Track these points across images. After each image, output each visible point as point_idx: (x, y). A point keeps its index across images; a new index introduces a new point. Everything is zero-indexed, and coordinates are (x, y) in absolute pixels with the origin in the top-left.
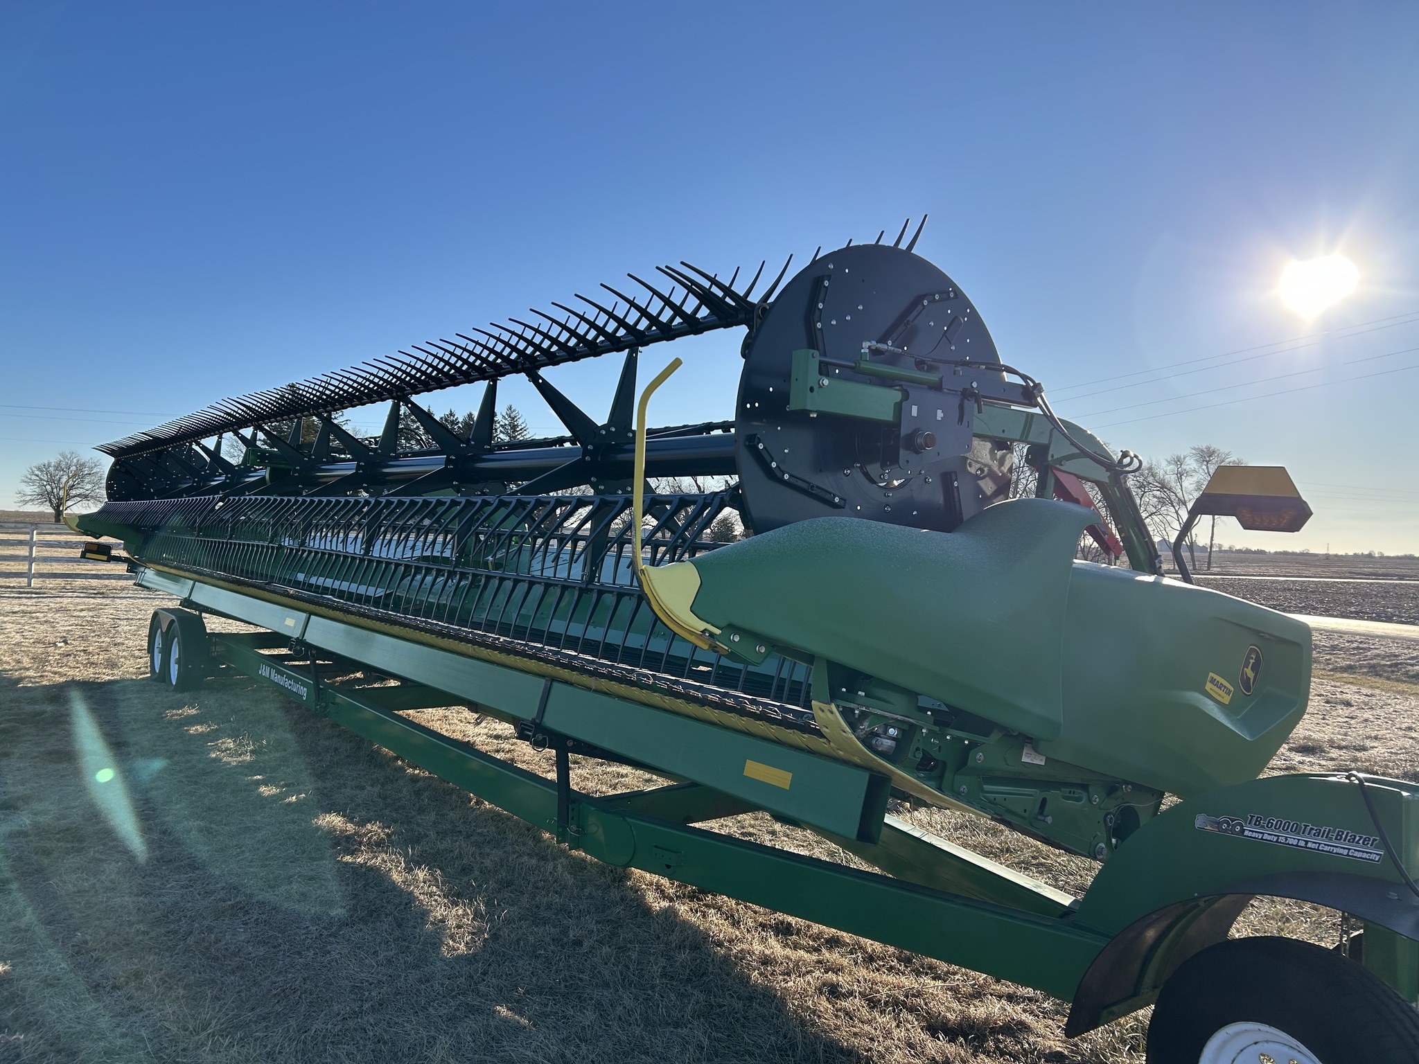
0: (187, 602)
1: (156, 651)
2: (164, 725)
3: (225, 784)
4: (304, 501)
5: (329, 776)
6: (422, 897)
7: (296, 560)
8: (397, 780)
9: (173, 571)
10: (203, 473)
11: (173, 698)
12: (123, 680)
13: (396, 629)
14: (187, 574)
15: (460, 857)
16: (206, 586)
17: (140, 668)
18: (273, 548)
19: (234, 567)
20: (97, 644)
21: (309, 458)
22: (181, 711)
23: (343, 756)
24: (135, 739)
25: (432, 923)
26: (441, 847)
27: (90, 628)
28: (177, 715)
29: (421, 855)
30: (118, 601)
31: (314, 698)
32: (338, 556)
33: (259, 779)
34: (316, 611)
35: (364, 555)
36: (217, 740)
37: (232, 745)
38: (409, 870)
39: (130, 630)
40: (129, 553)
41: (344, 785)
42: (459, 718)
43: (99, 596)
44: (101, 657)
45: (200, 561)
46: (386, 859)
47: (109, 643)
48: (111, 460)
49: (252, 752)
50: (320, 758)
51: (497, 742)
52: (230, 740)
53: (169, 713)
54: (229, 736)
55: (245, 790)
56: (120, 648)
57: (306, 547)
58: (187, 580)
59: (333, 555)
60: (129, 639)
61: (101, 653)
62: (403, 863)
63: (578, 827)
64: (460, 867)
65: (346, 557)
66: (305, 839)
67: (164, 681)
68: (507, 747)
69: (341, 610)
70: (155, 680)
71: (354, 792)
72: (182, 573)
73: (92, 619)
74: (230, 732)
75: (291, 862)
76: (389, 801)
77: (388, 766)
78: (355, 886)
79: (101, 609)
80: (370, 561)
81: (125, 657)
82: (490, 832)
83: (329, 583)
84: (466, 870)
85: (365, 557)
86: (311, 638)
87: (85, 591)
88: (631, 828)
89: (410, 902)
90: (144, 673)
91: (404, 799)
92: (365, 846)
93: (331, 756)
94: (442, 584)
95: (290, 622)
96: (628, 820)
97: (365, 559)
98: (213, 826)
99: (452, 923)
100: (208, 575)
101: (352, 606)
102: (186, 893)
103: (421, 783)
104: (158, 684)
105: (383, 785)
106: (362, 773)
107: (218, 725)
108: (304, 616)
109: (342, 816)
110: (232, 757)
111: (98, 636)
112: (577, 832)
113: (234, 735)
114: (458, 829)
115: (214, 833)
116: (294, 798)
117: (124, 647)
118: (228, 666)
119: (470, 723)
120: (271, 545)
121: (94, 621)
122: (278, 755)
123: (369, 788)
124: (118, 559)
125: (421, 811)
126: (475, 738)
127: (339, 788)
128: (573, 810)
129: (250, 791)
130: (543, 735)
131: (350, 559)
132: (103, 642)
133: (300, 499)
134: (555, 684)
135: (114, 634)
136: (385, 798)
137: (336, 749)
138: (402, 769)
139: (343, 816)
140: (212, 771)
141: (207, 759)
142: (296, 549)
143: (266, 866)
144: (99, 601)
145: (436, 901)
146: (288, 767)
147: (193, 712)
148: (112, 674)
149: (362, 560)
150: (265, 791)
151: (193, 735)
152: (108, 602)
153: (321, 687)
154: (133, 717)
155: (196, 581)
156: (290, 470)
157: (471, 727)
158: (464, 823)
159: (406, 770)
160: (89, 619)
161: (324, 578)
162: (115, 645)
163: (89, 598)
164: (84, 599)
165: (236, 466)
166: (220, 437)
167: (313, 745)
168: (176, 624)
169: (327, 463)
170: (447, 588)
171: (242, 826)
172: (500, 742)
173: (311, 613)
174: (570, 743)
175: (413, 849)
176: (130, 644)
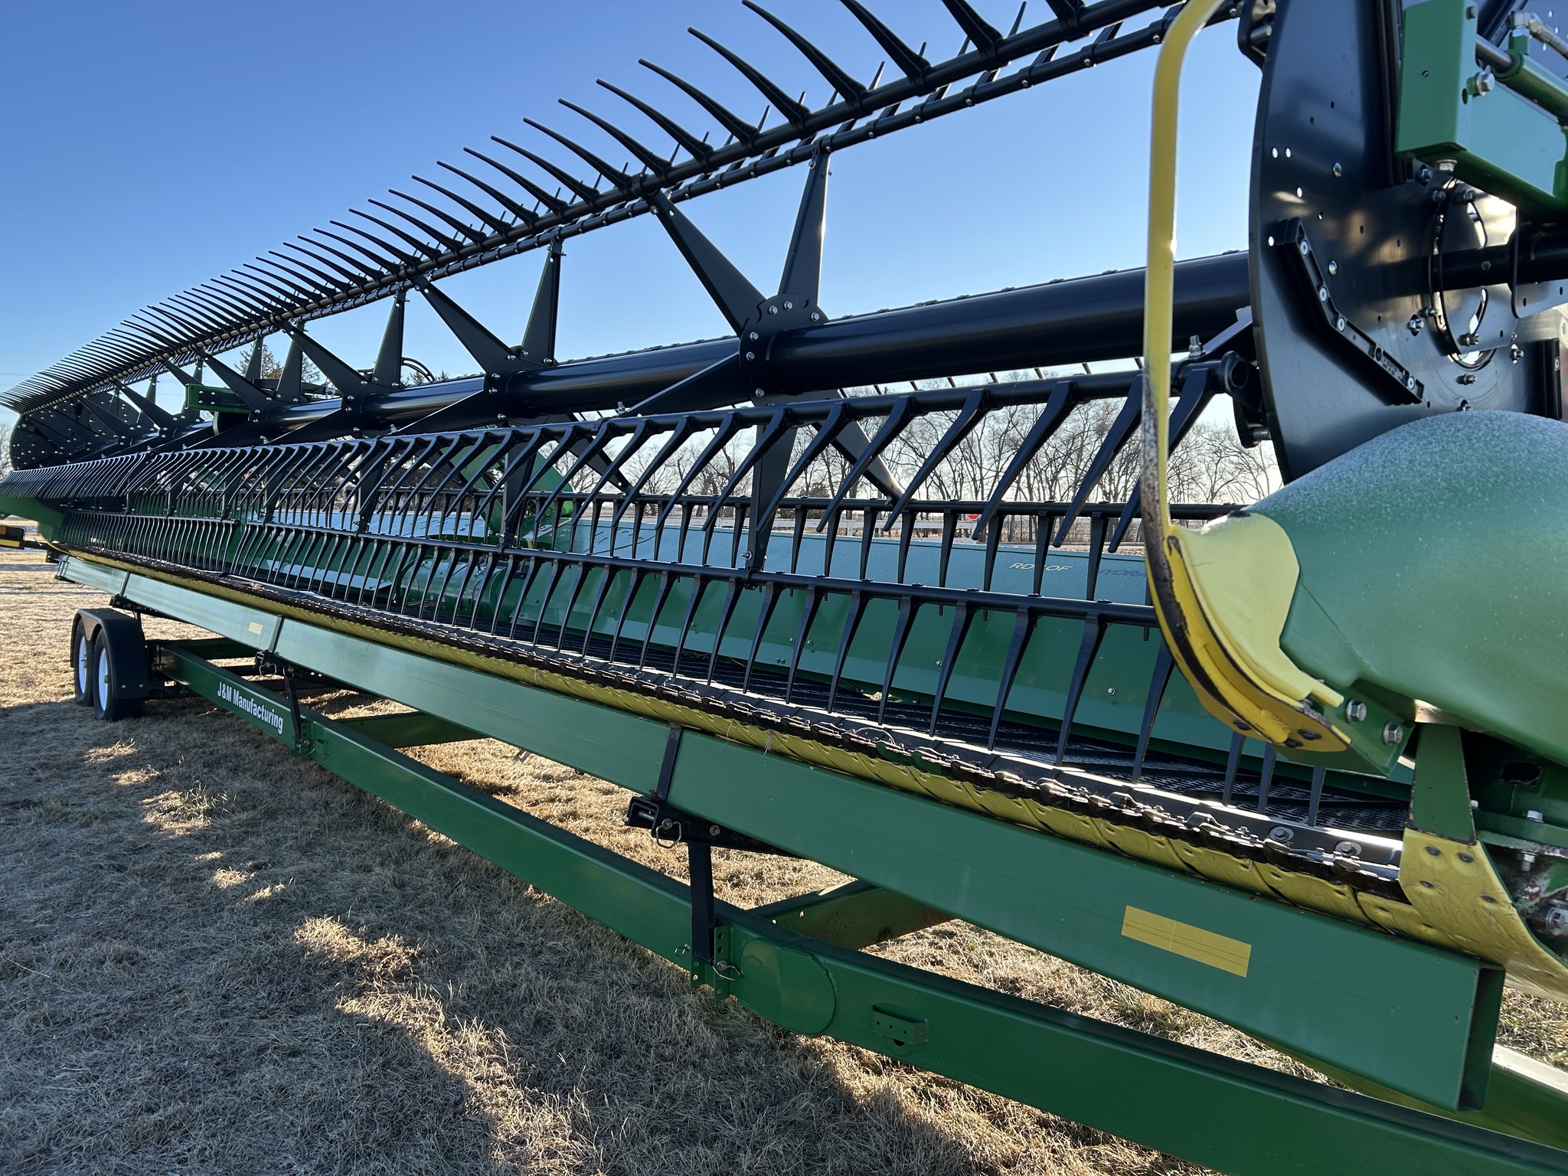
0: (120, 601)
1: (82, 665)
2: (84, 773)
3: (164, 867)
4: (265, 452)
5: (318, 850)
6: (479, 1086)
7: (262, 542)
8: (418, 853)
9: (101, 560)
10: (132, 428)
11: (102, 729)
12: (39, 704)
13: (412, 642)
14: (118, 563)
15: (529, 998)
16: (143, 578)
17: (64, 686)
18: (227, 526)
19: (176, 552)
20: (11, 654)
21: (274, 398)
22: (109, 750)
23: (337, 815)
24: (39, 795)
25: (504, 1146)
26: (498, 978)
27: (6, 633)
28: (104, 755)
29: (468, 996)
30: (47, 597)
31: (294, 734)
32: (320, 535)
33: (216, 859)
34: (290, 613)
35: (360, 531)
36: (157, 795)
37: (178, 803)
38: (452, 1028)
39: (56, 635)
40: (45, 537)
41: (341, 863)
42: (492, 751)
43: (24, 591)
44: (14, 672)
45: (132, 546)
46: (413, 1005)
47: (28, 652)
48: (15, 417)
49: (208, 813)
50: (304, 819)
51: (548, 785)
52: (175, 795)
53: (94, 752)
54: (176, 789)
55: (194, 879)
56: (41, 658)
57: (273, 523)
58: (118, 571)
59: (312, 533)
60: (55, 647)
61: (14, 666)
62: (441, 1014)
63: (728, 963)
64: (532, 1018)
65: (331, 536)
66: (284, 970)
67: (91, 704)
68: (564, 794)
69: (327, 612)
70: (80, 703)
71: (356, 877)
72: (112, 562)
73: (10, 621)
74: (176, 782)
75: (262, 1018)
76: (409, 890)
77: (403, 830)
78: (368, 1068)
79: (24, 608)
80: (368, 541)
81: (45, 672)
82: (568, 947)
83: (308, 572)
84: (542, 1024)
85: (360, 536)
86: (285, 651)
87: (9, 585)
88: (827, 973)
89: (462, 1099)
90: (68, 694)
91: (430, 888)
92: (378, 980)
93: (321, 815)
94: (465, 571)
95: (255, 628)
96: (822, 959)
97: (360, 539)
98: (138, 949)
99: (536, 1145)
100: (142, 565)
101: (343, 607)
102: (86, 1093)
103: (452, 860)
104: (84, 708)
105: (397, 863)
106: (366, 843)
107: (160, 770)
108: (275, 619)
109: (340, 923)
110: (177, 821)
111: (15, 642)
112: (727, 972)
113: (183, 785)
114: (517, 940)
115: (142, 963)
116: (268, 889)
117: (45, 658)
118: (178, 684)
119: (506, 757)
120: (224, 521)
121: (12, 624)
122: (244, 816)
123: (377, 870)
124: (34, 545)
125: (458, 908)
126: (517, 781)
127: (334, 870)
128: (719, 936)
129: (201, 880)
130: (673, 821)
131: (337, 539)
132: (20, 651)
133: (259, 449)
134: (687, 735)
135: (36, 641)
136: (401, 886)
137: (327, 804)
138: (421, 835)
139: (344, 922)
140: (146, 846)
141: (141, 825)
142: (260, 526)
143: (221, 1029)
144: (23, 597)
145: (504, 1094)
146: (259, 835)
147: (127, 750)
148: (26, 695)
149: (355, 540)
150: (225, 878)
151: (125, 787)
152: (34, 599)
153: (302, 717)
154: (42, 761)
155: (130, 572)
156: (247, 416)
157: (509, 762)
158: (525, 929)
159: (428, 835)
160: (6, 621)
161: (301, 567)
162: (35, 655)
163: (11, 593)
164: (5, 596)
165: (175, 416)
166: (154, 380)
167: (295, 798)
168: (103, 630)
169: (300, 404)
170: (472, 577)
171: (186, 946)
172: (552, 785)
173: (285, 616)
174: (715, 832)
175: (455, 984)
176: (55, 653)
